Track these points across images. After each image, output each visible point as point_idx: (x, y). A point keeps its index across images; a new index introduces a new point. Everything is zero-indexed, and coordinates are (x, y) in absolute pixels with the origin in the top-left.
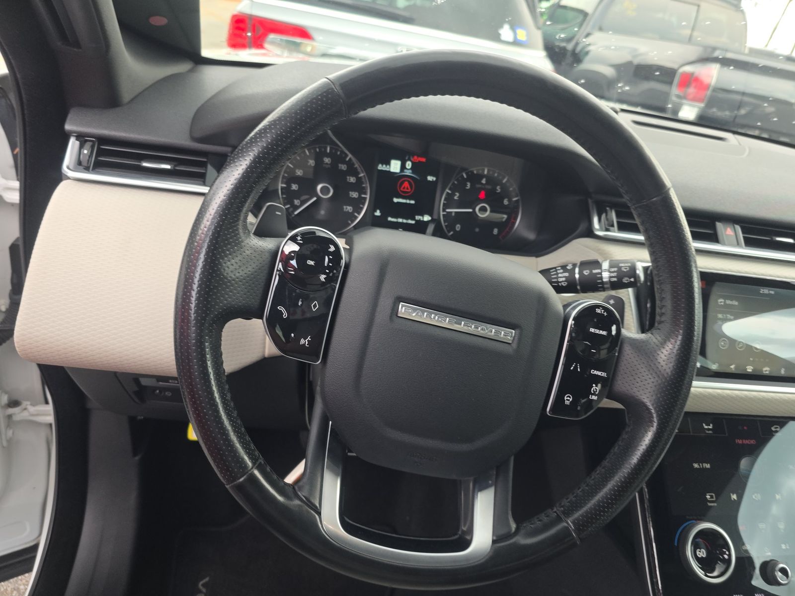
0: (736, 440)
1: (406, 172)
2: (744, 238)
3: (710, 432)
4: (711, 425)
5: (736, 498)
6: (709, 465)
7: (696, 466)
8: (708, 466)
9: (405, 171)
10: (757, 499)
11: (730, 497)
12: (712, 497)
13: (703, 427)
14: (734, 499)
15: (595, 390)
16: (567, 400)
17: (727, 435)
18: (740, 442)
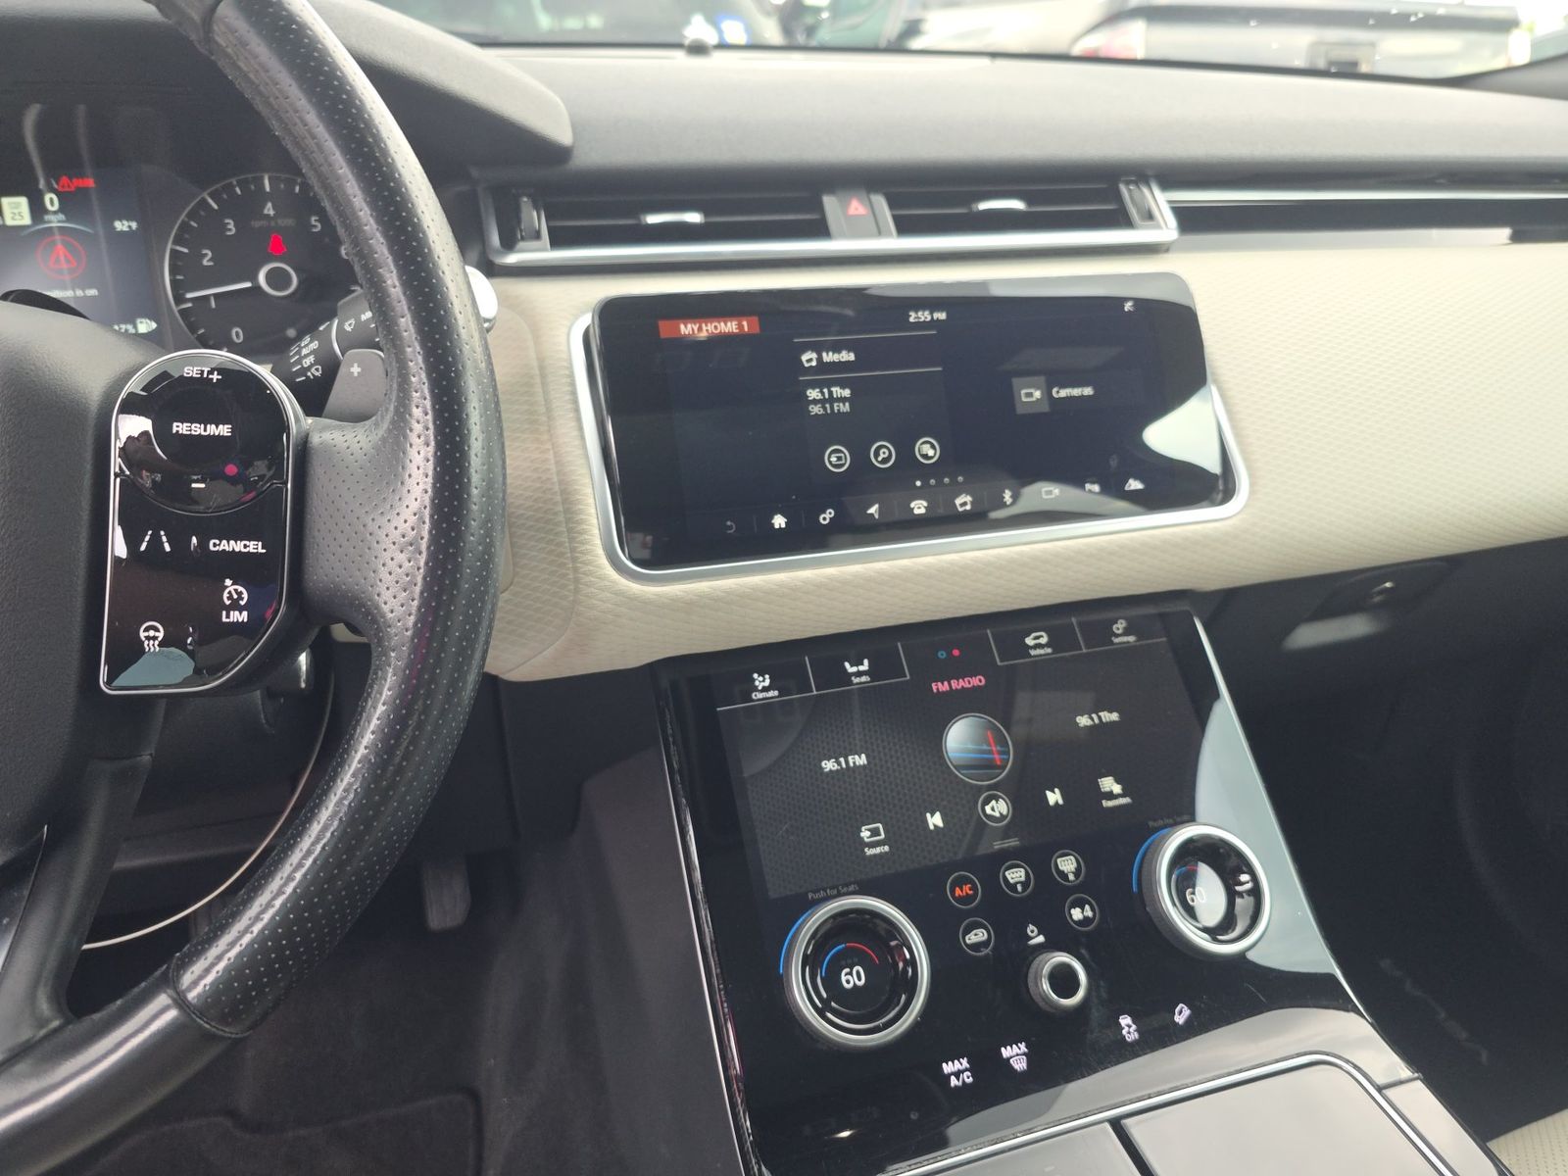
0: (933, 685)
1: (49, 222)
2: (896, 218)
3: (864, 679)
4: (866, 662)
5: (940, 824)
6: (863, 756)
7: (829, 765)
8: (861, 760)
9: (47, 217)
10: (997, 814)
11: (925, 822)
12: (875, 832)
13: (846, 670)
14: (935, 826)
15: (235, 596)
16: (148, 638)
17: (908, 678)
18: (944, 687)
